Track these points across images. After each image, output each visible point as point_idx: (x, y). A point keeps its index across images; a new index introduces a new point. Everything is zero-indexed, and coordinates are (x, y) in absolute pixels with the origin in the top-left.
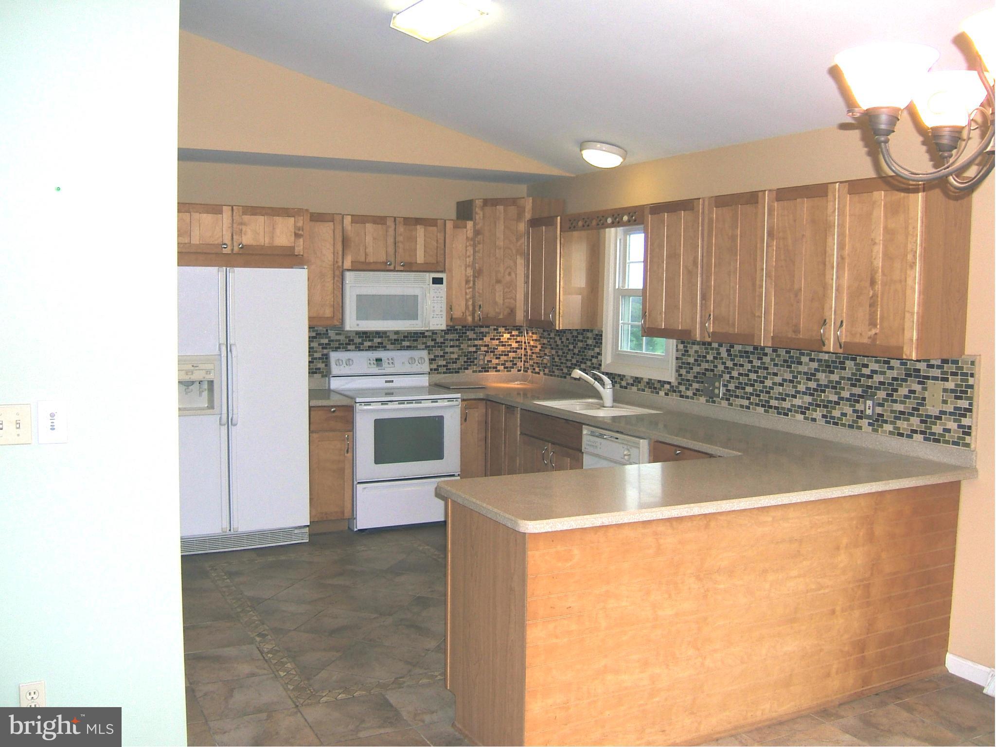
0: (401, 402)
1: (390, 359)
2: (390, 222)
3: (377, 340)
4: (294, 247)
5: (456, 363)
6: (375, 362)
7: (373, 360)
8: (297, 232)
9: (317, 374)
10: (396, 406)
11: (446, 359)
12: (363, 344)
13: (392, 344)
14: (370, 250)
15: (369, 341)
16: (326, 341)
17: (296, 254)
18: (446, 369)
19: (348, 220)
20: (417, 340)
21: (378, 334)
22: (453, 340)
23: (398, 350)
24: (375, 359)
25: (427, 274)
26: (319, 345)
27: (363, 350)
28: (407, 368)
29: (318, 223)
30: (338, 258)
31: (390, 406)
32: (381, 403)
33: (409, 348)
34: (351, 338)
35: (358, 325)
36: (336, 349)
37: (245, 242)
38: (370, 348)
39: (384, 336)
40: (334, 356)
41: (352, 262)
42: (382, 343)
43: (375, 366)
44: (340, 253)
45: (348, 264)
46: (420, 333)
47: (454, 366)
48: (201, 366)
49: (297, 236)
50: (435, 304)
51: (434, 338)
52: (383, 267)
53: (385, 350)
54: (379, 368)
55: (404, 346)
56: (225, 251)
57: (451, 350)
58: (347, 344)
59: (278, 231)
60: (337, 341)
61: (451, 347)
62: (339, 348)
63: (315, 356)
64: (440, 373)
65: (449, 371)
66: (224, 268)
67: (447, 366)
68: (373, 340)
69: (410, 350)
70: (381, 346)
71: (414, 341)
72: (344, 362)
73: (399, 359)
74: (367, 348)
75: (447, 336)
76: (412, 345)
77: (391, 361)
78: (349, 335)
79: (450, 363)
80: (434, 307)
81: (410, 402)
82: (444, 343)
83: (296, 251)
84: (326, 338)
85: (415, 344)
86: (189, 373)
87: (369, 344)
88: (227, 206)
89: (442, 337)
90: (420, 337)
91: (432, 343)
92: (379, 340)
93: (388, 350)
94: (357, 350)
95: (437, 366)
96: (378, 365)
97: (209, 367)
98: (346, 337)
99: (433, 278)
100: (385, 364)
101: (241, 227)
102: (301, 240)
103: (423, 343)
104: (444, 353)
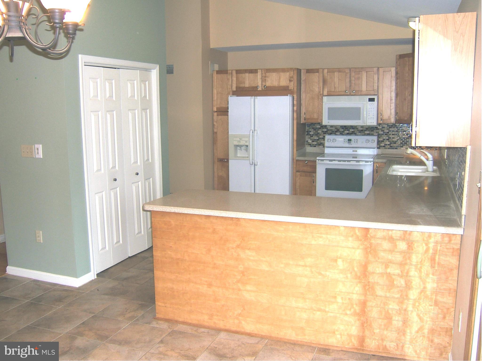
0: (340, 161)
1: (356, 140)
2: (348, 71)
3: (351, 130)
4: (288, 86)
5: (395, 143)
6: (347, 141)
7: (347, 140)
8: (290, 79)
9: (321, 146)
10: (337, 162)
11: (390, 141)
12: (344, 132)
13: (359, 132)
14: (337, 85)
15: (347, 130)
16: (325, 130)
17: (290, 89)
18: (390, 146)
19: (326, 71)
20: (373, 131)
21: (352, 127)
22: (393, 131)
23: (362, 135)
24: (348, 140)
25: (366, 97)
26: (322, 132)
27: (344, 135)
28: (364, 145)
29: (311, 74)
30: (320, 90)
31: (334, 162)
32: (329, 160)
33: (368, 134)
34: (338, 129)
35: (329, 122)
36: (330, 134)
37: (267, 85)
38: (348, 134)
39: (355, 128)
40: (327, 137)
41: (327, 92)
42: (354, 132)
43: (347, 143)
44: (322, 88)
45: (325, 93)
46: (375, 127)
47: (395, 145)
48: (243, 139)
49: (290, 81)
50: (370, 112)
51: (383, 130)
52: (343, 93)
53: (355, 135)
54: (349, 144)
55: (366, 134)
56: (259, 89)
57: (393, 136)
58: (336, 132)
59: (282, 79)
60: (331, 130)
61: (393, 135)
62: (332, 134)
63: (320, 137)
64: (386, 148)
65: (391, 148)
66: (254, 97)
67: (390, 145)
68: (349, 130)
69: (369, 135)
70: (353, 133)
71: (372, 131)
72: (332, 140)
73: (361, 139)
74: (346, 134)
75: (390, 129)
76: (371, 133)
77: (356, 141)
78: (337, 127)
79: (392, 143)
80: (369, 113)
81: (344, 161)
82: (389, 133)
83: (290, 88)
84: (326, 129)
85: (372, 132)
86: (239, 142)
87: (347, 132)
88: (260, 69)
89: (387, 129)
90: (375, 129)
91: (382, 133)
92: (353, 130)
93: (357, 135)
94: (341, 135)
95: (385, 145)
96: (349, 143)
97: (247, 139)
98: (335, 129)
99: (369, 99)
100: (352, 142)
101: (265, 78)
102: (292, 83)
103: (377, 133)
104: (388, 138)
